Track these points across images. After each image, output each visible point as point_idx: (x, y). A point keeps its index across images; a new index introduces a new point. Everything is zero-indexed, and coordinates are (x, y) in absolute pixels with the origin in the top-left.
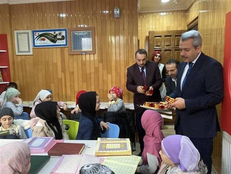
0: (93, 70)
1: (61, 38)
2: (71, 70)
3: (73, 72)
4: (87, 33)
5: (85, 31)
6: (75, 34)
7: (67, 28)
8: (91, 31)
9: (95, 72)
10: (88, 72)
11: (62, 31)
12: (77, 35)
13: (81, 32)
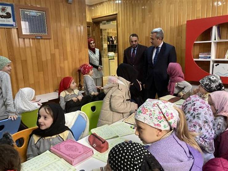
0: (49, 57)
1: (6, 15)
2: (23, 58)
3: (26, 61)
4: (40, 14)
5: (37, 11)
6: (26, 12)
7: (14, 4)
8: (44, 12)
9: (51, 59)
10: (44, 59)
11: (6, 7)
12: (28, 14)
13: (33, 12)
